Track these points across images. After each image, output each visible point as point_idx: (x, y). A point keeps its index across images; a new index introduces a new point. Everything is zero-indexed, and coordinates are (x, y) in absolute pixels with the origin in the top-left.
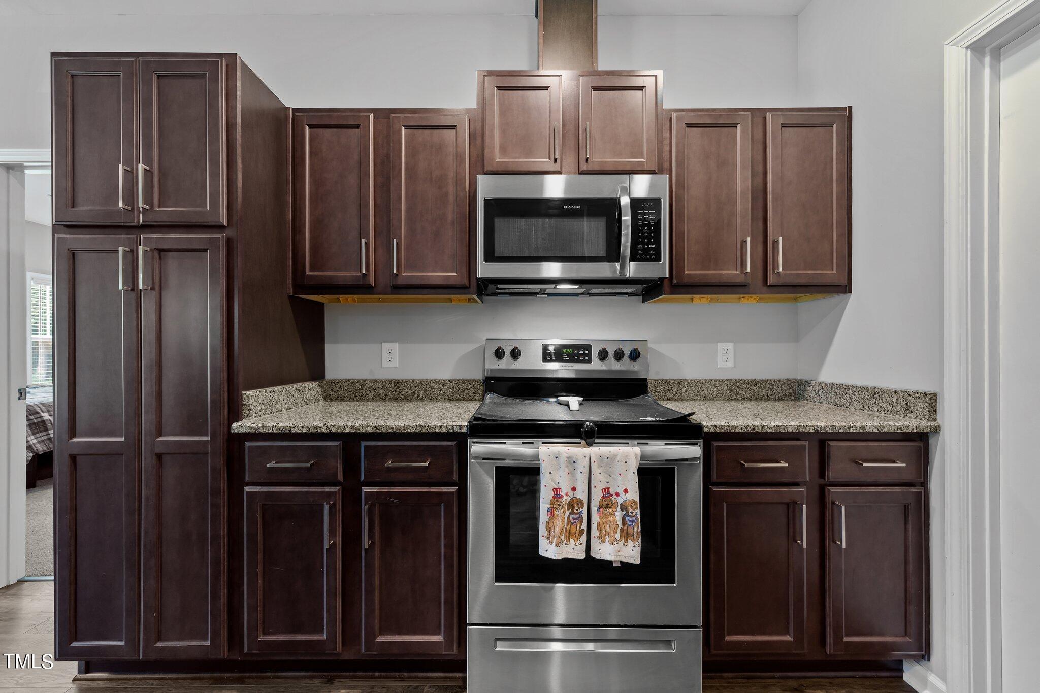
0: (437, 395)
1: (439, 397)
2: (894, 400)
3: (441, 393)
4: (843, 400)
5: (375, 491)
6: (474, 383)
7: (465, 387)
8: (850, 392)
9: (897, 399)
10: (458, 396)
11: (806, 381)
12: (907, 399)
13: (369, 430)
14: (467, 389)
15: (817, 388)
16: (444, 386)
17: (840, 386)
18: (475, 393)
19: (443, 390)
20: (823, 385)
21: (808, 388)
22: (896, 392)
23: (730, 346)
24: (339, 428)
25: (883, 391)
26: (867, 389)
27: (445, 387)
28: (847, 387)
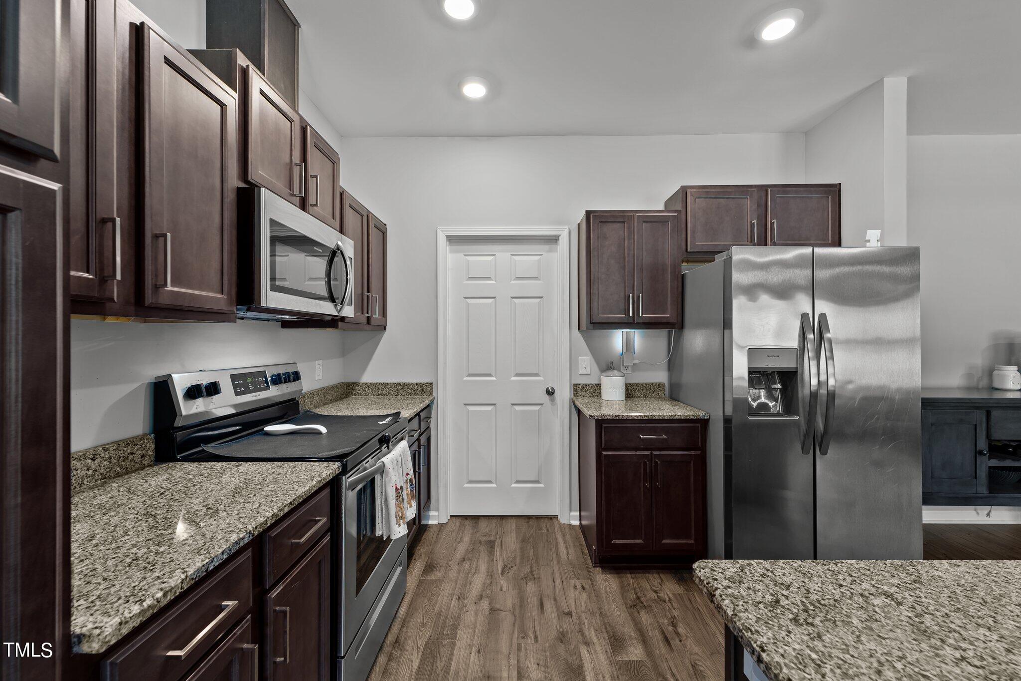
0: (82, 478)
1: (85, 482)
2: (416, 388)
3: (90, 472)
4: (384, 392)
5: (281, 588)
6: (142, 442)
7: (129, 451)
8: (389, 387)
9: (417, 387)
10: (119, 469)
11: (354, 383)
12: (422, 387)
13: (286, 510)
14: (132, 454)
15: (364, 387)
16: (93, 459)
17: (382, 384)
18: (143, 456)
19: (93, 466)
20: (369, 384)
21: (356, 387)
22: (417, 384)
23: (320, 362)
24: (261, 525)
25: (410, 384)
26: (400, 384)
27: (96, 462)
28: (387, 384)
